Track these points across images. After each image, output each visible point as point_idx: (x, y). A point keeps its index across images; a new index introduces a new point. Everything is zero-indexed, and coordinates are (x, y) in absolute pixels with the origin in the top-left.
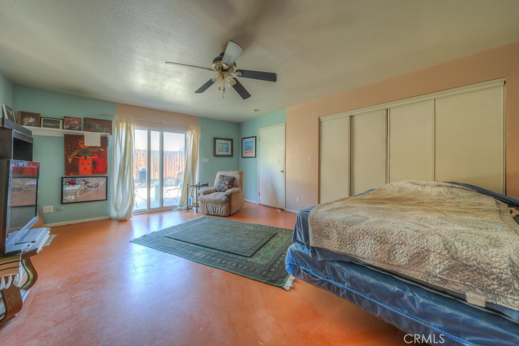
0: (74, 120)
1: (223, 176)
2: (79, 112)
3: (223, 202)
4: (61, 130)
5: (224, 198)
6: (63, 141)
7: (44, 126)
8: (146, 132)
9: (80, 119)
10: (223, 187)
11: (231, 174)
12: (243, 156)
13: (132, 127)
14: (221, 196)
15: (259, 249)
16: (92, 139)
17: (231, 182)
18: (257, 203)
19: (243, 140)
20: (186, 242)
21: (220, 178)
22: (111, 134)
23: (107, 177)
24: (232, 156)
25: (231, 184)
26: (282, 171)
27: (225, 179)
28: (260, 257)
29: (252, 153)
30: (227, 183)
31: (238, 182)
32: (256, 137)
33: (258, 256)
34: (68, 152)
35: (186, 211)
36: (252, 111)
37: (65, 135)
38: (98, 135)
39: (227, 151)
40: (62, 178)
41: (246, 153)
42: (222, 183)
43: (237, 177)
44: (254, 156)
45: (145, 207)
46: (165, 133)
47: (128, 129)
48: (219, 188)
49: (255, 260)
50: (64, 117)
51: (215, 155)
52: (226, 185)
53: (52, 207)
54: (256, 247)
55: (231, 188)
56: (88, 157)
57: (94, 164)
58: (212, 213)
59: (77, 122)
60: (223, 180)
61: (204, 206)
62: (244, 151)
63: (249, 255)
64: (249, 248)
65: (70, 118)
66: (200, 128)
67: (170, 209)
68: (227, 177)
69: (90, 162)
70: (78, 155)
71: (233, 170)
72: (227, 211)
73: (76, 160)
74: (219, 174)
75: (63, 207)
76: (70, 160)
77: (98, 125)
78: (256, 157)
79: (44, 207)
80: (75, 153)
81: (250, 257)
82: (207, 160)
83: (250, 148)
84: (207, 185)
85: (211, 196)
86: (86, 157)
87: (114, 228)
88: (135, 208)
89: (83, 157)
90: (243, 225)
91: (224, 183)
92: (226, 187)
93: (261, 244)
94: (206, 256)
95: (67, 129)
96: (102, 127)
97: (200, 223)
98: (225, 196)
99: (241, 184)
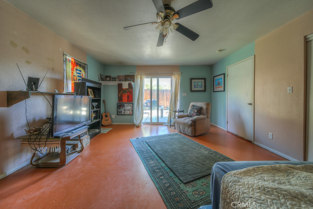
0: (121, 77)
1: (193, 106)
2: (123, 73)
3: (189, 125)
4: (117, 82)
5: (190, 122)
6: (117, 86)
7: (112, 81)
8: (150, 79)
9: (123, 76)
10: (193, 114)
11: (199, 104)
12: (215, 91)
13: (143, 77)
14: (188, 120)
15: (199, 179)
16: (125, 85)
17: (199, 110)
18: (226, 130)
19: (215, 78)
20: (152, 149)
21: (191, 107)
22: (134, 81)
23: (133, 104)
24: (205, 91)
25: (198, 112)
26: (251, 104)
27: (195, 108)
28: (194, 188)
29: (222, 87)
30: (196, 111)
31: (204, 111)
32: (224, 74)
33: (193, 186)
34: (119, 92)
35: (170, 127)
36: (217, 52)
37: (118, 84)
38: (127, 83)
39: (201, 87)
40: (118, 103)
41: (216, 88)
42: (192, 111)
43: (204, 107)
44: (223, 90)
45: (149, 121)
46: (159, 79)
47: (141, 78)
48: (190, 114)
49: (188, 189)
50: (118, 76)
51: (192, 91)
52: (195, 113)
53: (114, 116)
54: (196, 175)
55: (199, 115)
56: (126, 94)
57: (128, 97)
58: (183, 132)
59: (122, 78)
60: (193, 109)
61: (178, 126)
62: (215, 87)
63: (185, 181)
64: (190, 173)
65: (120, 76)
66: (180, 73)
67: (162, 124)
68: (196, 106)
69: (127, 97)
70: (122, 93)
71: (202, 101)
72: (192, 132)
73: (122, 95)
74: (192, 104)
75: (118, 116)
76: (120, 95)
77: (129, 78)
78: (224, 91)
79: (112, 116)
80: (121, 92)
81: (185, 183)
82: (185, 94)
83: (219, 84)
84: (183, 111)
85: (182, 120)
86: (125, 94)
87: (135, 130)
88: (143, 121)
89: (124, 94)
90: (200, 148)
91: (194, 111)
92: (195, 114)
93: (204, 174)
94: (155, 166)
95: (119, 81)
96: (131, 78)
97: (171, 137)
98: (191, 121)
99: (207, 113)
